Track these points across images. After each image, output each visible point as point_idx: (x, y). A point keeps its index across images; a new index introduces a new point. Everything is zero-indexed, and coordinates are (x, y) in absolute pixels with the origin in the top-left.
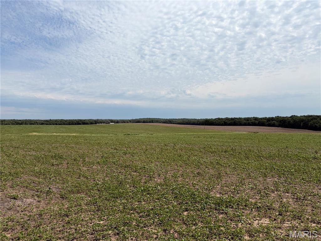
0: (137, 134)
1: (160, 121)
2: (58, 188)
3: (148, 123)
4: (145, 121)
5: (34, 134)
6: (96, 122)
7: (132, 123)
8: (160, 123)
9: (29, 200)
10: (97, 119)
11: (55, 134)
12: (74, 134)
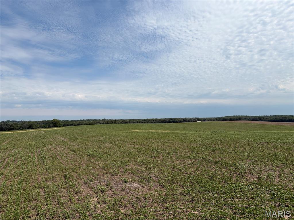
0: (224, 132)
1: (249, 119)
2: (156, 177)
3: (235, 120)
4: (232, 119)
5: (136, 130)
6: (184, 120)
7: (219, 120)
8: (249, 120)
9: (136, 185)
10: (185, 118)
11: (151, 131)
12: (166, 131)
